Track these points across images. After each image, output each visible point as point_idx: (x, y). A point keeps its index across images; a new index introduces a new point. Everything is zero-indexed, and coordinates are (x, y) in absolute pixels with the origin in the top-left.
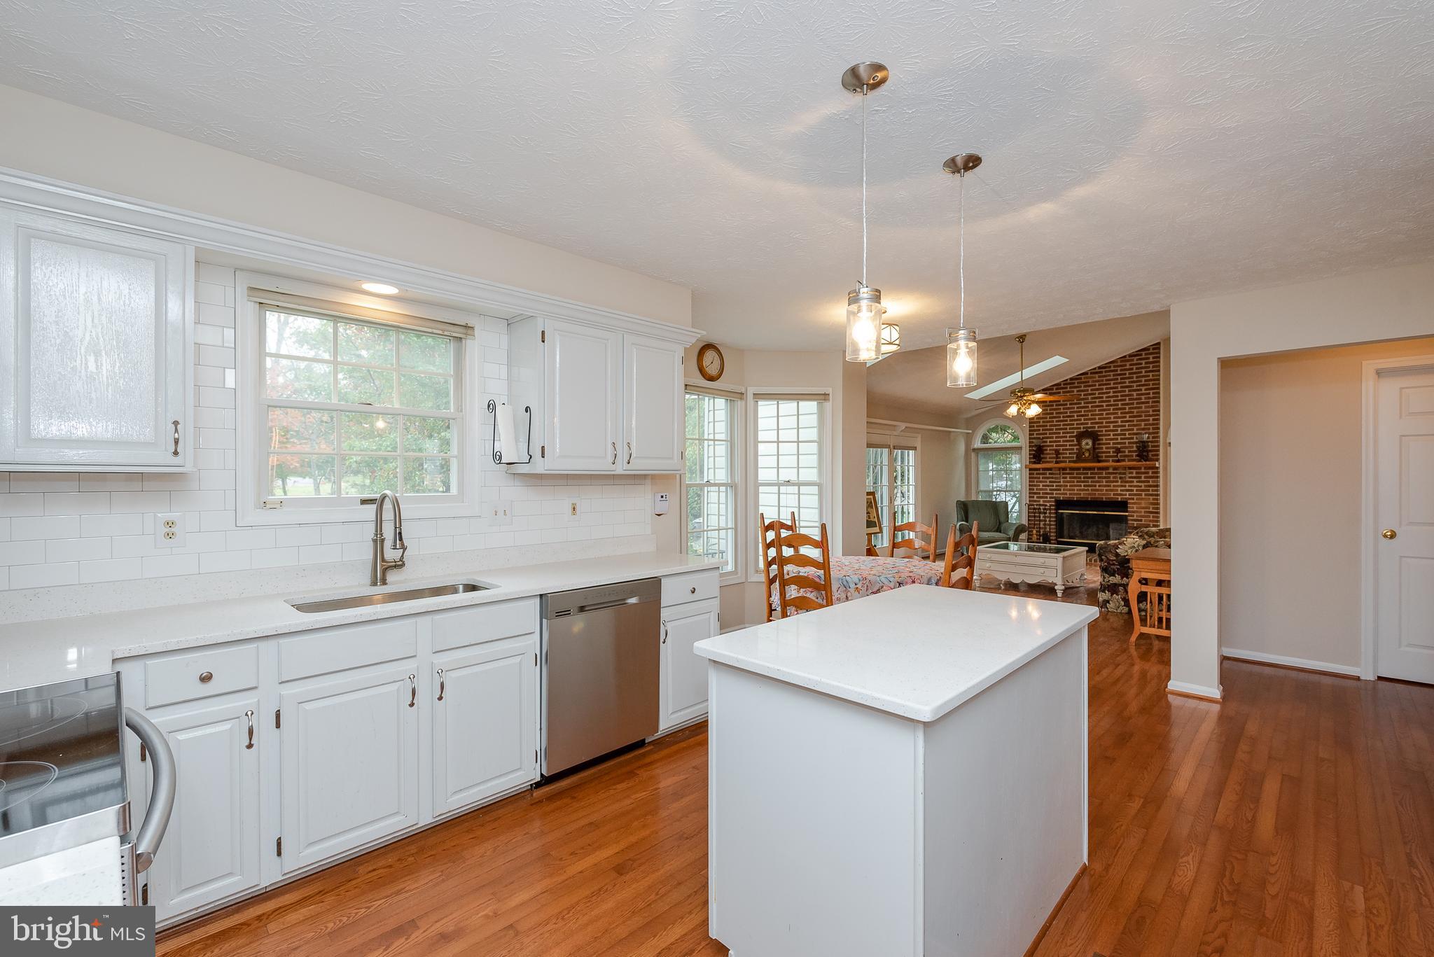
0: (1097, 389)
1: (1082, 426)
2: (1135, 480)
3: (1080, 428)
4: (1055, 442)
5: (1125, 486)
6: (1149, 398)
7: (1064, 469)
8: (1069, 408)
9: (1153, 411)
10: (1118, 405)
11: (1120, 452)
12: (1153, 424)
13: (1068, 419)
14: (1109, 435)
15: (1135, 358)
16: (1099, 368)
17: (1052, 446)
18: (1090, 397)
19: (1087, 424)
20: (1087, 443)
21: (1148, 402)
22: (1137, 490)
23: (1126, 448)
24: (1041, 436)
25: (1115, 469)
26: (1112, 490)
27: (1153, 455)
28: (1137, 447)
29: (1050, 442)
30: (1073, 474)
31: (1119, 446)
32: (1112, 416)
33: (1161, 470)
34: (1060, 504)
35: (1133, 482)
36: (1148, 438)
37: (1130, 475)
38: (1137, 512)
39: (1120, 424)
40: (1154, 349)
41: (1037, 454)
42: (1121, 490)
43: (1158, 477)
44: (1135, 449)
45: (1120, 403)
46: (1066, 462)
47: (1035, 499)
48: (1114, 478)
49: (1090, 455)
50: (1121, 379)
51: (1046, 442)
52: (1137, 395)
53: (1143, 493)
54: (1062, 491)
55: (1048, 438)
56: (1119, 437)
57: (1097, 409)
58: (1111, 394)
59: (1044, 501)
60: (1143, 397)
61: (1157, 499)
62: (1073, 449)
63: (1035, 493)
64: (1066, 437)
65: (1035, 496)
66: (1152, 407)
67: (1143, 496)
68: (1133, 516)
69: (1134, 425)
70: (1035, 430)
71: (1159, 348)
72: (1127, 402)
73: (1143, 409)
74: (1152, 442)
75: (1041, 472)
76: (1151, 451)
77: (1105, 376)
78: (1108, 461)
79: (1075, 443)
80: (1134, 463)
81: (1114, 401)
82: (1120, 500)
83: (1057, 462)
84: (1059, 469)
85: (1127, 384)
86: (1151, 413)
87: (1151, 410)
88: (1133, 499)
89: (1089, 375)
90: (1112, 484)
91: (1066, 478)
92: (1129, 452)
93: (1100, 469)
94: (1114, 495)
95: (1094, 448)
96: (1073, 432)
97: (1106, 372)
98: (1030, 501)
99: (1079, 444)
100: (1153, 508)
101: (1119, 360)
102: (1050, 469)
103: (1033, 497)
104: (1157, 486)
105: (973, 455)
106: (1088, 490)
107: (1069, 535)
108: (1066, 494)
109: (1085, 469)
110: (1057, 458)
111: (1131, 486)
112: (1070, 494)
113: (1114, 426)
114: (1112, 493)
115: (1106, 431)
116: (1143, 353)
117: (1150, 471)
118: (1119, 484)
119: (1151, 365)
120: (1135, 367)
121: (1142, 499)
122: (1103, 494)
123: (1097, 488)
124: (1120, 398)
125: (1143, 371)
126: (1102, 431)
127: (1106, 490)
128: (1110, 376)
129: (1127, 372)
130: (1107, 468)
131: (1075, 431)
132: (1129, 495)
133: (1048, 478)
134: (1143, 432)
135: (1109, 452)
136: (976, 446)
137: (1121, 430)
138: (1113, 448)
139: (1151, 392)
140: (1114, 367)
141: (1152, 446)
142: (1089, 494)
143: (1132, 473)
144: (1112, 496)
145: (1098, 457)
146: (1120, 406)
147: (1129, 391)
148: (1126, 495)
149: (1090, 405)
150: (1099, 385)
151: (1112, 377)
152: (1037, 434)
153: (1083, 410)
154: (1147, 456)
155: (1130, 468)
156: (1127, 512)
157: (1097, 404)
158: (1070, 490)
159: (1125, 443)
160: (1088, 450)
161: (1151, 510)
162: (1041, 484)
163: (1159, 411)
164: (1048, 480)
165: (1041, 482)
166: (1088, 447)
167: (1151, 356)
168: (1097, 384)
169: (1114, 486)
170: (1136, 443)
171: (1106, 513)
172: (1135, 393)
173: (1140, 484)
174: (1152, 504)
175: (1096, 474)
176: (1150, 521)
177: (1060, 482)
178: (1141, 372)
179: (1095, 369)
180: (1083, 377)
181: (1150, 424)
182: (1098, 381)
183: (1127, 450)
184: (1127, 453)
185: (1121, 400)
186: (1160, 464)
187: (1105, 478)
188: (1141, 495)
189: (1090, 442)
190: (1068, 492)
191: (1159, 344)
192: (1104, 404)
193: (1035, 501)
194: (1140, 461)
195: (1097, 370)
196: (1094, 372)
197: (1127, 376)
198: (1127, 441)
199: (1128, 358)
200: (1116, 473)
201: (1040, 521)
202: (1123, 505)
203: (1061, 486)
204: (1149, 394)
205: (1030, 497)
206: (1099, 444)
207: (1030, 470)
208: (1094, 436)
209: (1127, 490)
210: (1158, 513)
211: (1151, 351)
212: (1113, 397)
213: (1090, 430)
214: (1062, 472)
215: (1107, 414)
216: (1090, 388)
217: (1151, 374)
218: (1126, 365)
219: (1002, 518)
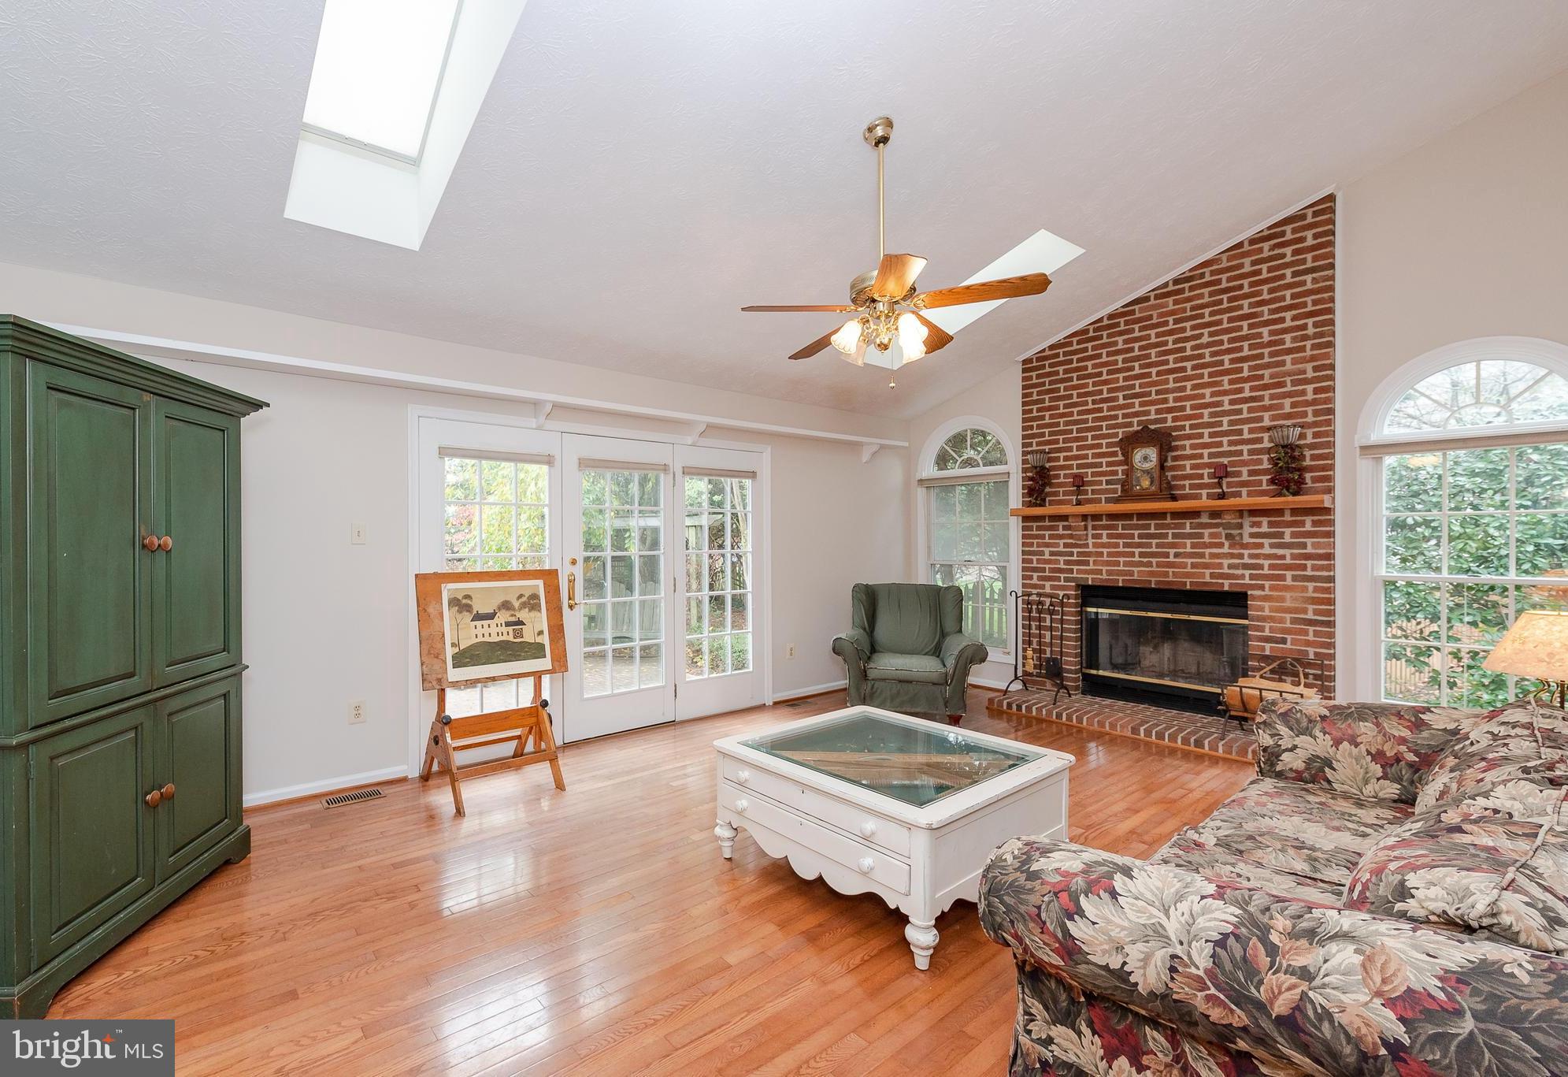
0: (1171, 333)
1: (1135, 420)
2: (1266, 542)
3: (1130, 424)
4: (1077, 458)
5: (1241, 556)
6: (1305, 338)
7: (1096, 517)
8: (1105, 382)
9: (1316, 369)
10: (1222, 363)
11: (1227, 475)
12: (1314, 402)
13: (1105, 406)
14: (1201, 436)
15: (1266, 246)
16: (1176, 281)
17: (1070, 467)
18: (1153, 352)
19: (1148, 413)
20: (1146, 457)
21: (1302, 349)
22: (1272, 567)
23: (1244, 463)
24: (1047, 448)
25: (1215, 514)
26: (1206, 566)
27: (1315, 480)
28: (1271, 460)
29: (1066, 459)
30: (1115, 527)
31: (1225, 461)
32: (1207, 391)
33: (1338, 517)
34: (1091, 594)
35: (1261, 546)
36: (1302, 436)
37: (1255, 530)
38: (1272, 619)
39: (1227, 407)
40: (1315, 214)
41: (1038, 484)
42: (1230, 567)
43: (1330, 535)
44: (1266, 465)
45: (1226, 358)
46: (1099, 501)
47: (1035, 581)
48: (1212, 535)
49: (1152, 483)
50: (1230, 300)
51: (1057, 459)
52: (1272, 333)
53: (1289, 574)
54: (1091, 567)
55: (1060, 450)
56: (1225, 440)
57: (1171, 377)
58: (1205, 339)
59: (1053, 587)
60: (1288, 337)
61: (1328, 590)
62: (1115, 473)
63: (1035, 570)
64: (1100, 446)
65: (1035, 575)
66: (1313, 358)
67: (1289, 582)
68: (1262, 629)
69: (1265, 409)
70: (1033, 436)
71: (1333, 211)
72: (1246, 352)
73: (1289, 366)
74: (1312, 446)
75: (1047, 523)
76: (1311, 469)
77: (1189, 299)
78: (1197, 497)
79: (1120, 458)
80: (1265, 499)
81: (1213, 354)
82: (1226, 588)
83: (1079, 503)
84: (1085, 517)
85: (1246, 310)
86: (1310, 374)
87: (1309, 367)
88: (1262, 588)
89: (1152, 302)
90: (1208, 551)
91: (1099, 536)
92: (1251, 473)
93: (1176, 515)
94: (1212, 576)
95: (1162, 467)
96: (1116, 435)
97: (1191, 289)
98: (1024, 586)
99: (1127, 460)
100: (1316, 612)
101: (1224, 257)
102: (1064, 518)
103: (1031, 578)
104: (1330, 557)
105: (921, 492)
106: (1150, 564)
107: (1112, 664)
108: (1100, 572)
109: (1141, 515)
110: (1079, 492)
111: (1256, 556)
112: (1109, 573)
113: (1212, 415)
114: (1208, 572)
115: (1192, 427)
116: (1288, 228)
117: (1308, 520)
118: (1226, 550)
119: (1309, 256)
120: (1264, 267)
121: (1287, 588)
122: (1187, 575)
123: (1171, 559)
124: (1226, 346)
125: (1288, 272)
126: (1183, 428)
127: (1194, 566)
128: (1201, 296)
129: (1246, 282)
130: (1194, 514)
131: (1120, 431)
132: (1252, 577)
133: (1061, 537)
134: (1289, 422)
135: (1201, 476)
136: (925, 475)
137: (1231, 423)
138: (1209, 465)
139: (1310, 321)
140: (1212, 273)
141: (1314, 457)
142: (1152, 574)
143: (1258, 524)
144: (1208, 579)
145: (1171, 487)
146: (1227, 366)
147: (1251, 326)
148: (1243, 577)
149: (1154, 370)
150: (1176, 322)
151: (1207, 299)
152: (1038, 444)
153: (1137, 383)
154: (1301, 481)
155: (1253, 512)
156: (1246, 617)
157: (1171, 366)
158: (1108, 563)
159: (1240, 453)
160: (1147, 472)
161: (1310, 616)
162: (1047, 550)
163: (1332, 367)
164: (1062, 542)
165: (1047, 545)
166: (1147, 466)
167: (1309, 234)
168: (1171, 319)
169: (1213, 556)
170: (1269, 451)
171: (1193, 618)
172: (1265, 331)
173: (1280, 552)
174: (1315, 601)
175: (1168, 526)
176: (1308, 643)
177: (1087, 546)
178: (1283, 276)
179: (1166, 285)
180: (1136, 307)
181: (1308, 403)
182: (1172, 313)
183: (1245, 470)
184: (1245, 477)
185: (1229, 351)
186: (1340, 502)
187: (1190, 536)
188: (1282, 578)
189: (1152, 453)
190: (1104, 569)
191: (1331, 198)
192: (1188, 365)
193: (1035, 586)
194: (1280, 495)
195: (1171, 288)
196: (1162, 293)
197: (1246, 290)
198: (1245, 448)
199: (1247, 247)
200: (1217, 526)
201: (1051, 629)
202: (1237, 601)
203: (1089, 554)
204: (1304, 327)
205: (1024, 577)
206: (1175, 459)
207: (1026, 519)
208: (1163, 440)
209: (1246, 566)
210: (1331, 624)
211: (1310, 220)
212: (1209, 345)
213: (1152, 427)
214: (1090, 524)
215: (1194, 387)
216: (1153, 332)
217: (1309, 278)
218: (1241, 266)
219: (949, 625)
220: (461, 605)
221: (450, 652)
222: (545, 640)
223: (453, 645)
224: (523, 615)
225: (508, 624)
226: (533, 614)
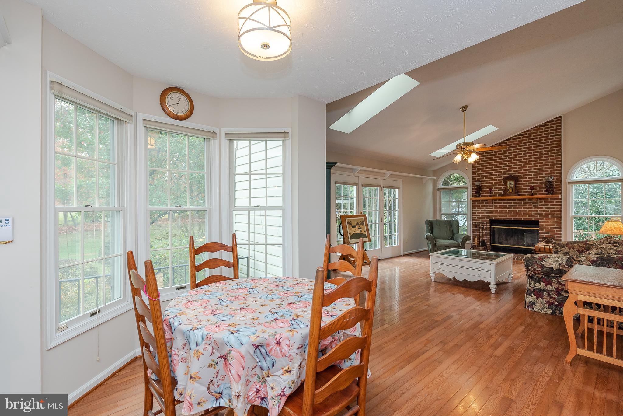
0: (517, 149)
1: (507, 173)
2: (544, 207)
3: (506, 174)
4: (489, 183)
5: (537, 211)
6: (554, 153)
7: (495, 200)
8: (498, 162)
9: (557, 161)
10: (532, 158)
11: (533, 189)
12: (556, 170)
13: (498, 169)
14: (526, 178)
15: (544, 128)
16: (519, 135)
17: (488, 186)
18: (512, 154)
19: (511, 171)
20: (511, 184)
21: (553, 156)
22: (545, 214)
23: (538, 186)
24: (480, 180)
25: (530, 200)
26: (528, 214)
27: (556, 191)
28: (545, 185)
29: (486, 183)
30: (501, 203)
31: (533, 185)
32: (528, 166)
33: (562, 200)
34: (493, 222)
35: (542, 208)
36: (553, 179)
37: (541, 204)
38: (545, 228)
39: (533, 170)
40: (556, 121)
41: (478, 191)
42: (534, 214)
43: (560, 205)
44: (544, 186)
45: (533, 157)
46: (496, 196)
47: (476, 219)
48: (529, 205)
49: (512, 191)
50: (534, 141)
51: (484, 183)
52: (545, 151)
53: (550, 215)
54: (494, 214)
55: (484, 181)
56: (533, 179)
57: (517, 161)
58: (527, 152)
59: (482, 220)
60: (549, 153)
61: (560, 220)
62: (501, 188)
63: (477, 215)
64: (496, 180)
65: (477, 217)
66: (556, 159)
67: (550, 217)
68: (543, 230)
69: (543, 171)
70: (476, 176)
71: (561, 120)
72: (538, 156)
73: (550, 160)
74: (556, 182)
75: (480, 202)
76: (555, 188)
77: (522, 140)
78: (525, 195)
79: (503, 183)
80: (544, 196)
81: (529, 156)
82: (533, 220)
83: (490, 196)
84: (492, 200)
85: (538, 145)
86: (555, 163)
87: (555, 161)
88: (543, 219)
89: (512, 140)
90: (528, 210)
91: (497, 206)
92: (540, 188)
93: (519, 200)
94: (529, 216)
95: (515, 187)
96: (501, 177)
97: (523, 137)
98: (473, 220)
99: (505, 184)
100: (557, 225)
101: (532, 130)
102: (486, 200)
103: (475, 218)
104: (560, 211)
105: (438, 192)
106: (511, 213)
107: (499, 242)
108: (497, 216)
109: (509, 200)
110: (491, 193)
111: (541, 211)
112: (499, 216)
113: (529, 172)
114: (528, 215)
115: (523, 175)
116: (549, 124)
117: (555, 201)
118: (533, 209)
119: (555, 132)
120: (543, 133)
121: (549, 219)
122: (522, 216)
123: (518, 212)
124: (533, 154)
125: (549, 135)
126: (521, 176)
127: (524, 214)
128: (526, 140)
129: (538, 137)
130: (524, 199)
131: (503, 176)
132: (540, 216)
133: (485, 206)
134: (550, 175)
135: (526, 189)
136: (439, 187)
137: (534, 175)
138: (528, 186)
139: (555, 149)
140: (529, 134)
141: (556, 185)
142: (512, 216)
143: (542, 202)
144: (528, 217)
145: (518, 192)
146: (533, 159)
147: (539, 149)
148: (538, 216)
149: (512, 159)
150: (519, 146)
151: (527, 141)
152: (477, 179)
153: (508, 163)
154: (553, 191)
155: (540, 199)
156: (538, 227)
157: (517, 158)
158: (499, 213)
159: (537, 183)
160: (511, 188)
161: (555, 226)
162: (480, 210)
163: (561, 161)
164: (485, 207)
165: (480, 208)
166: (511, 186)
167: (555, 126)
168: (517, 145)
169: (529, 211)
170: (545, 183)
171: (523, 228)
172: (543, 150)
173: (548, 210)
174: (557, 222)
175: (517, 203)
176: (555, 234)
177: (493, 208)
178: (548, 136)
179: (516, 136)
180: (507, 141)
181: (554, 170)
182: (518, 144)
183: (538, 188)
184: (538, 189)
185: (534, 155)
186: (562, 196)
187: (523, 205)
188: (548, 216)
189: (513, 183)
190: (498, 215)
191: (560, 117)
192: (522, 158)
193: (476, 220)
194: (548, 194)
195: (517, 137)
196: (515, 138)
197: (538, 139)
198: (538, 182)
199: (538, 128)
200: (530, 203)
201: (479, 232)
202: (536, 223)
203: (493, 211)
204: (554, 150)
205: (473, 218)
206: (519, 184)
207: (473, 201)
208: (516, 179)
209: (538, 214)
210: (560, 228)
211: (555, 122)
212: (528, 153)
213: (512, 175)
214: (494, 202)
215: (524, 165)
216: (512, 149)
217: (555, 137)
218: (537, 133)
219: (455, 231)
220: (350, 223)
221: (349, 235)
222: (366, 233)
223: (350, 234)
224: (361, 226)
225: (359, 229)
226: (363, 226)
